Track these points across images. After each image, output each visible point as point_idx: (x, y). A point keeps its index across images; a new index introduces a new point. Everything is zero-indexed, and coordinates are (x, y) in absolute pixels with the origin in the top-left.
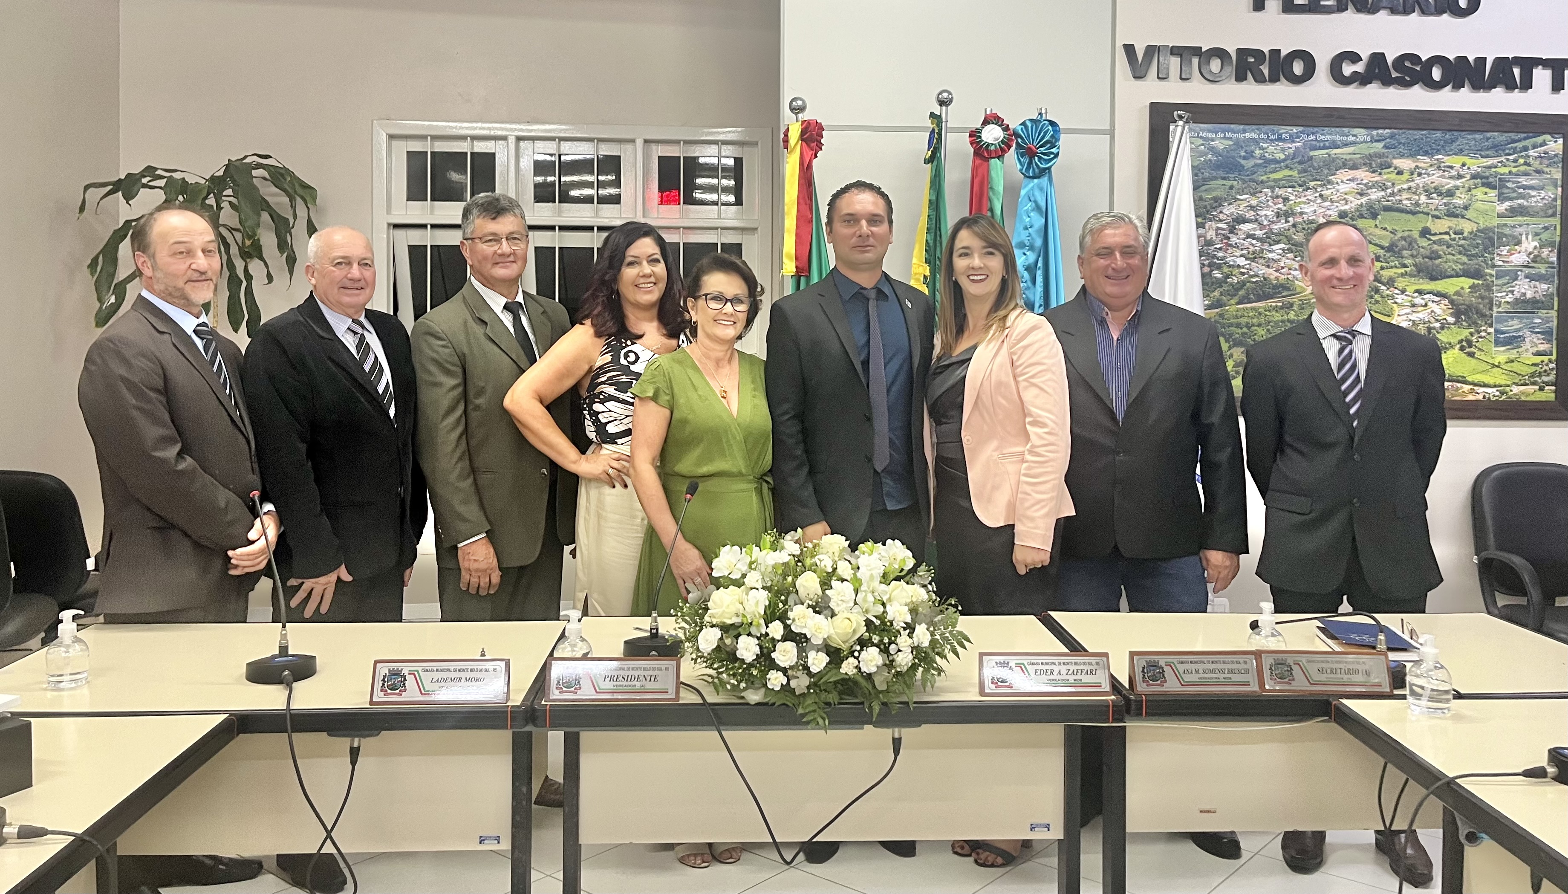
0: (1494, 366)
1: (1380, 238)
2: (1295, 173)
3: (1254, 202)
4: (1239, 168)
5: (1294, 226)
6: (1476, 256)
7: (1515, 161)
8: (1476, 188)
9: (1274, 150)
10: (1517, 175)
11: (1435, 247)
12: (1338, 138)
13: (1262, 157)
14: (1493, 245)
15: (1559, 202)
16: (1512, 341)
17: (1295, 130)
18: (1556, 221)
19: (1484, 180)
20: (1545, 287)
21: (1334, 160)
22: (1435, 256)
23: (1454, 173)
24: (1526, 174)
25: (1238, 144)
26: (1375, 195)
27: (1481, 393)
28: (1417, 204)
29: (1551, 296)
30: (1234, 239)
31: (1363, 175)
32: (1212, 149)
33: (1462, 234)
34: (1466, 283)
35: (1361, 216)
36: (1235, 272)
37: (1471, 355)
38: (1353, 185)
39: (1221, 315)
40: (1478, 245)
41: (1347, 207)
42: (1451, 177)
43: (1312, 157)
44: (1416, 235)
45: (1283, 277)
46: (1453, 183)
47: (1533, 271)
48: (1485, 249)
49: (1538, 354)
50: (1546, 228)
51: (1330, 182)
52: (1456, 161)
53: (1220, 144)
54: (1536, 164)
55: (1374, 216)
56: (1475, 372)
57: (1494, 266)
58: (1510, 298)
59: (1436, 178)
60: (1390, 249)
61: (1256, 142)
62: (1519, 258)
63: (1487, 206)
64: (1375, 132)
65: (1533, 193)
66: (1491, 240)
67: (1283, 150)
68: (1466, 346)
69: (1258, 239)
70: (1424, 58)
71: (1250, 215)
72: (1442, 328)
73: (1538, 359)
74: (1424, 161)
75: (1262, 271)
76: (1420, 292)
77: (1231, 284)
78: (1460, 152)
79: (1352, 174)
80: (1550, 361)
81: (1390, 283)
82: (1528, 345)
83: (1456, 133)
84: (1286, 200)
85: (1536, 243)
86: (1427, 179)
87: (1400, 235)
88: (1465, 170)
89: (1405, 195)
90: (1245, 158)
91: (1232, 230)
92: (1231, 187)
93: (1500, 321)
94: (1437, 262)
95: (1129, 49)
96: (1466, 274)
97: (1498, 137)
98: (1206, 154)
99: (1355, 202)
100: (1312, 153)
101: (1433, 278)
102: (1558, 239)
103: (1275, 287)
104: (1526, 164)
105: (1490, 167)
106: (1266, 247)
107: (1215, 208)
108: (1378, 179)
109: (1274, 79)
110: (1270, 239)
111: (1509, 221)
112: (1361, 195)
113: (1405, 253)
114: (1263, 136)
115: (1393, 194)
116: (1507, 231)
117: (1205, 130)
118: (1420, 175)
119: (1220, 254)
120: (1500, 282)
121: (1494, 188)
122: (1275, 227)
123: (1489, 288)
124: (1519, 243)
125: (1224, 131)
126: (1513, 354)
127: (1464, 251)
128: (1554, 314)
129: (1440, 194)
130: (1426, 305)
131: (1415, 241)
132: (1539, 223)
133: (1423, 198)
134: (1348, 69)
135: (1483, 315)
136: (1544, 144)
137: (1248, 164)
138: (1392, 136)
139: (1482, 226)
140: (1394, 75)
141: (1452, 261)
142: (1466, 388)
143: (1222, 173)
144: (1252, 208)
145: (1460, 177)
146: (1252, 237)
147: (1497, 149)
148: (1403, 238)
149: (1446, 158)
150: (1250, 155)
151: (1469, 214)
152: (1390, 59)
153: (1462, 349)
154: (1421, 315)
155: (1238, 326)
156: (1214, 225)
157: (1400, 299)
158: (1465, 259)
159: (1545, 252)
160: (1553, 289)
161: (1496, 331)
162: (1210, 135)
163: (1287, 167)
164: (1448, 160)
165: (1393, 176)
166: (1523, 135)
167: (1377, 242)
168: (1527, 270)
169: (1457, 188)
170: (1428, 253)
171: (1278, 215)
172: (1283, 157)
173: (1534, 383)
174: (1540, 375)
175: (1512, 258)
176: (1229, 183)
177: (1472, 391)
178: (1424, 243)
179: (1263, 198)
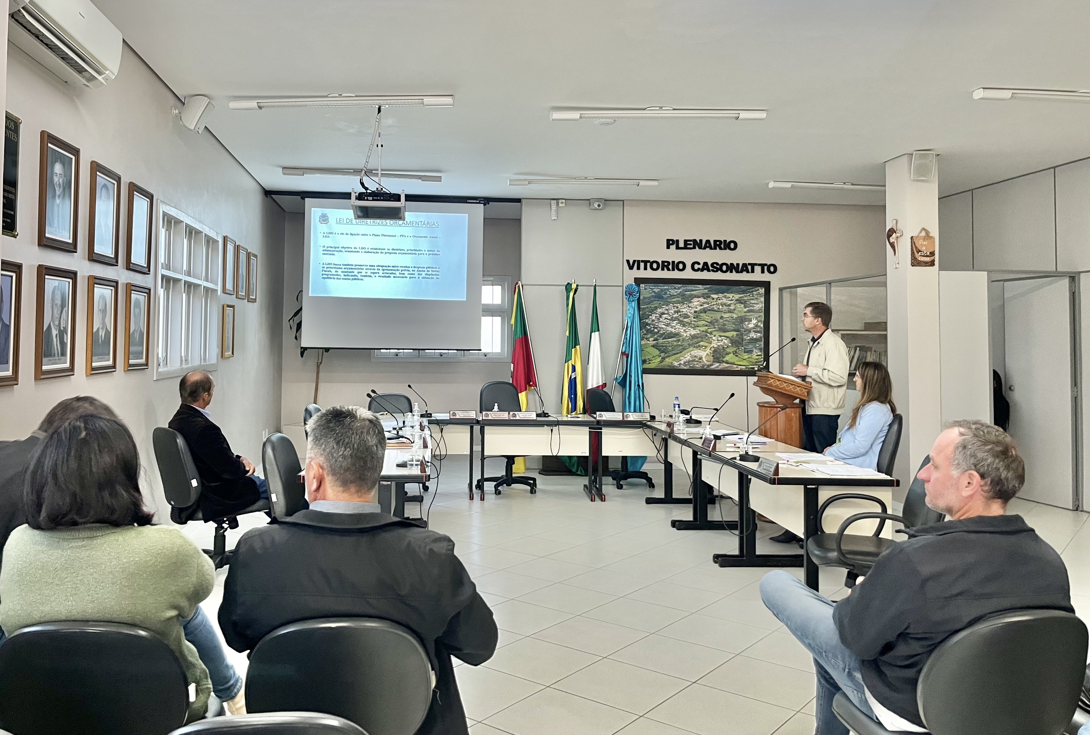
0: (744, 359)
1: (708, 319)
2: (680, 299)
3: (667, 308)
4: (663, 298)
5: (680, 315)
6: (738, 325)
7: (749, 295)
8: (737, 303)
9: (673, 292)
10: (750, 299)
11: (725, 322)
12: (693, 288)
13: (670, 294)
14: (743, 321)
15: (763, 308)
16: (750, 352)
17: (680, 286)
18: (763, 314)
19: (739, 301)
20: (760, 334)
21: (692, 295)
22: (724, 325)
23: (730, 299)
24: (753, 299)
25: (662, 290)
26: (706, 306)
27: (740, 368)
28: (719, 309)
29: (761, 337)
30: (661, 320)
31: (702, 300)
32: (654, 292)
33: (733, 317)
34: (735, 333)
35: (701, 312)
36: (662, 329)
37: (737, 356)
38: (698, 303)
39: (657, 343)
40: (738, 322)
41: (696, 310)
42: (729, 300)
43: (685, 295)
44: (719, 318)
45: (677, 331)
46: (730, 302)
47: (756, 330)
48: (741, 323)
49: (757, 356)
50: (759, 316)
51: (691, 302)
52: (731, 295)
53: (656, 290)
54: (756, 296)
55: (705, 312)
56: (737, 361)
57: (743, 328)
58: (748, 338)
59: (724, 300)
60: (710, 323)
61: (668, 289)
62: (751, 326)
63: (741, 309)
64: (705, 286)
65: (755, 305)
66: (742, 320)
67: (676, 292)
68: (735, 353)
69: (669, 319)
70: (720, 263)
71: (666, 312)
72: (727, 347)
73: (758, 357)
74: (721, 295)
75: (671, 329)
76: (720, 336)
77: (661, 334)
78: (732, 293)
79: (697, 299)
80: (762, 358)
81: (711, 333)
82: (754, 353)
83: (731, 287)
84: (677, 307)
85: (756, 321)
86: (721, 301)
87: (713, 318)
88: (733, 298)
89: (715, 306)
90: (664, 294)
91: (661, 317)
92: (660, 303)
93: (746, 345)
94: (725, 327)
95: (628, 261)
96: (735, 331)
97: (743, 287)
98: (651, 293)
99: (699, 308)
100: (686, 293)
101: (724, 332)
102: (763, 320)
103: (674, 334)
104: (752, 296)
105: (741, 297)
106: (671, 322)
107: (655, 310)
108: (705, 300)
109: (673, 270)
110: (673, 319)
111: (748, 314)
112: (701, 306)
113: (715, 324)
114: (670, 288)
115: (711, 306)
116: (747, 317)
117: (651, 286)
118: (719, 300)
119: (657, 324)
120: (745, 333)
121: (742, 303)
122: (674, 316)
123: (742, 334)
124: (751, 321)
125: (658, 286)
126: (750, 356)
127: (734, 323)
128: (762, 343)
129: (726, 306)
130: (722, 340)
131: (718, 320)
132: (757, 315)
133: (721, 307)
134: (696, 267)
135: (740, 344)
136: (758, 290)
137: (665, 296)
138: (710, 288)
139: (739, 315)
140: (711, 268)
141: (730, 326)
142: (735, 366)
143: (657, 299)
144: (667, 310)
145: (732, 300)
146: (667, 319)
147: (744, 292)
148: (715, 319)
149: (727, 294)
150: (666, 293)
151: (736, 312)
152: (709, 264)
153: (734, 354)
154: (720, 343)
155: (663, 346)
156: (655, 315)
157: (714, 338)
158: (734, 326)
159: (759, 324)
160: (762, 335)
161: (745, 349)
162: (654, 288)
163: (677, 297)
164: (728, 295)
165: (711, 300)
166: (752, 287)
167: (706, 320)
168: (754, 330)
169: (731, 304)
170: (722, 324)
171: (675, 312)
172: (676, 294)
173: (757, 365)
174: (758, 362)
175: (749, 325)
176: (659, 302)
177: (737, 367)
178: (721, 321)
179: (670, 307)
